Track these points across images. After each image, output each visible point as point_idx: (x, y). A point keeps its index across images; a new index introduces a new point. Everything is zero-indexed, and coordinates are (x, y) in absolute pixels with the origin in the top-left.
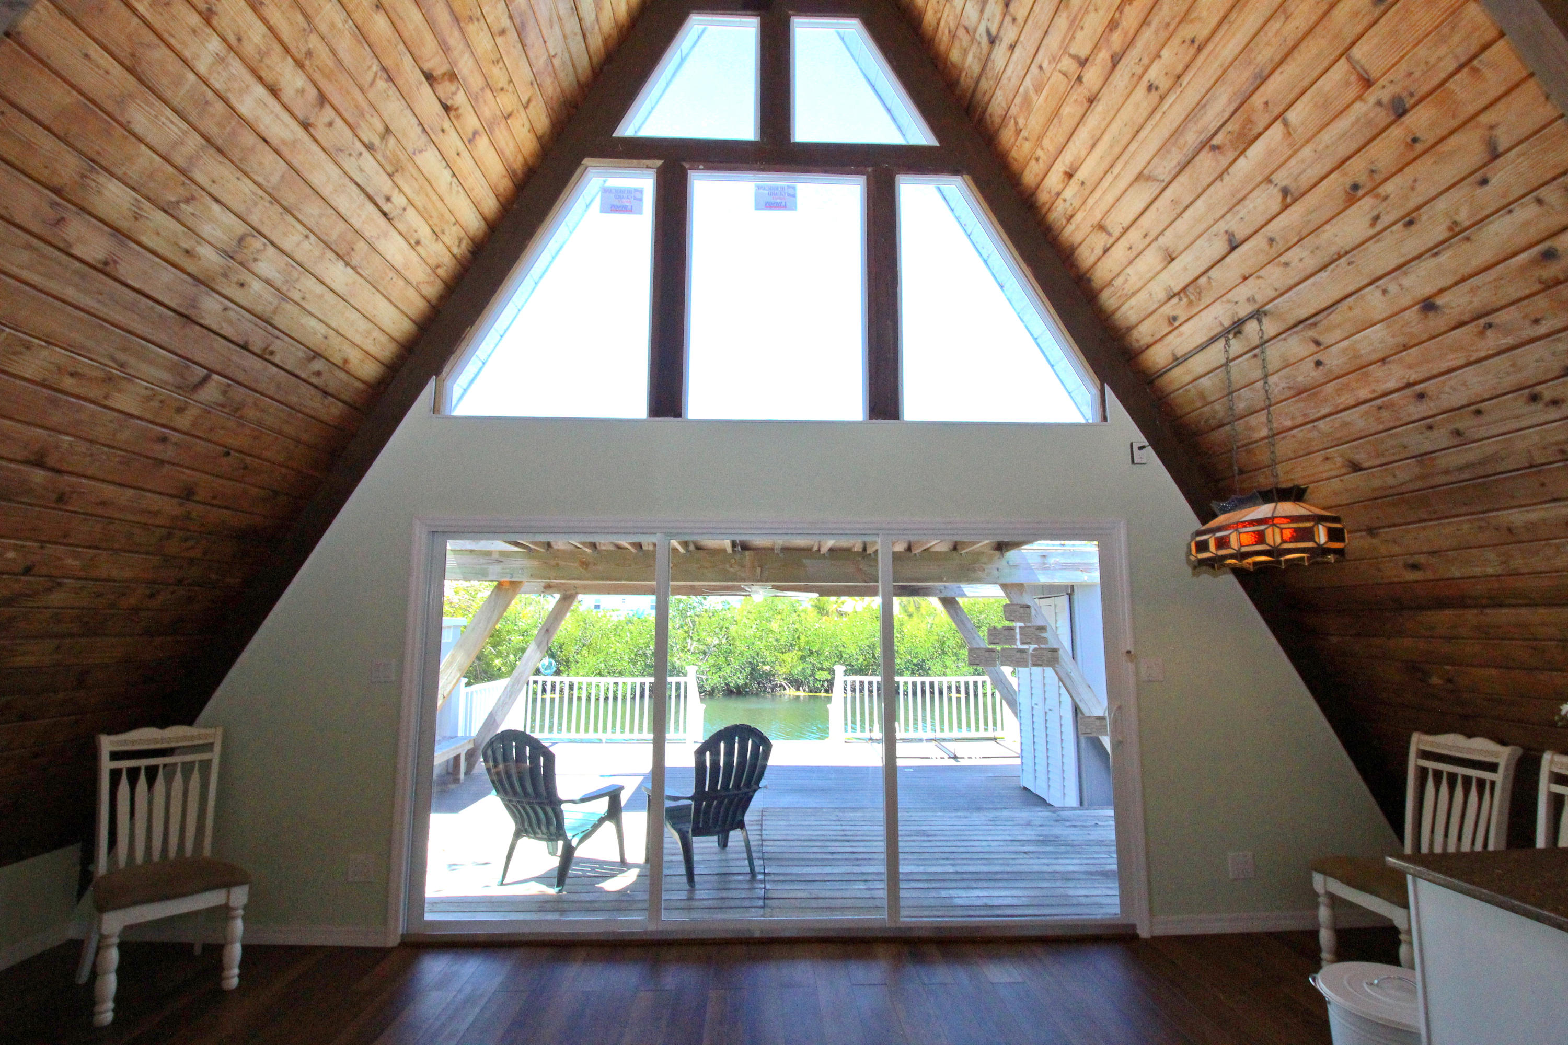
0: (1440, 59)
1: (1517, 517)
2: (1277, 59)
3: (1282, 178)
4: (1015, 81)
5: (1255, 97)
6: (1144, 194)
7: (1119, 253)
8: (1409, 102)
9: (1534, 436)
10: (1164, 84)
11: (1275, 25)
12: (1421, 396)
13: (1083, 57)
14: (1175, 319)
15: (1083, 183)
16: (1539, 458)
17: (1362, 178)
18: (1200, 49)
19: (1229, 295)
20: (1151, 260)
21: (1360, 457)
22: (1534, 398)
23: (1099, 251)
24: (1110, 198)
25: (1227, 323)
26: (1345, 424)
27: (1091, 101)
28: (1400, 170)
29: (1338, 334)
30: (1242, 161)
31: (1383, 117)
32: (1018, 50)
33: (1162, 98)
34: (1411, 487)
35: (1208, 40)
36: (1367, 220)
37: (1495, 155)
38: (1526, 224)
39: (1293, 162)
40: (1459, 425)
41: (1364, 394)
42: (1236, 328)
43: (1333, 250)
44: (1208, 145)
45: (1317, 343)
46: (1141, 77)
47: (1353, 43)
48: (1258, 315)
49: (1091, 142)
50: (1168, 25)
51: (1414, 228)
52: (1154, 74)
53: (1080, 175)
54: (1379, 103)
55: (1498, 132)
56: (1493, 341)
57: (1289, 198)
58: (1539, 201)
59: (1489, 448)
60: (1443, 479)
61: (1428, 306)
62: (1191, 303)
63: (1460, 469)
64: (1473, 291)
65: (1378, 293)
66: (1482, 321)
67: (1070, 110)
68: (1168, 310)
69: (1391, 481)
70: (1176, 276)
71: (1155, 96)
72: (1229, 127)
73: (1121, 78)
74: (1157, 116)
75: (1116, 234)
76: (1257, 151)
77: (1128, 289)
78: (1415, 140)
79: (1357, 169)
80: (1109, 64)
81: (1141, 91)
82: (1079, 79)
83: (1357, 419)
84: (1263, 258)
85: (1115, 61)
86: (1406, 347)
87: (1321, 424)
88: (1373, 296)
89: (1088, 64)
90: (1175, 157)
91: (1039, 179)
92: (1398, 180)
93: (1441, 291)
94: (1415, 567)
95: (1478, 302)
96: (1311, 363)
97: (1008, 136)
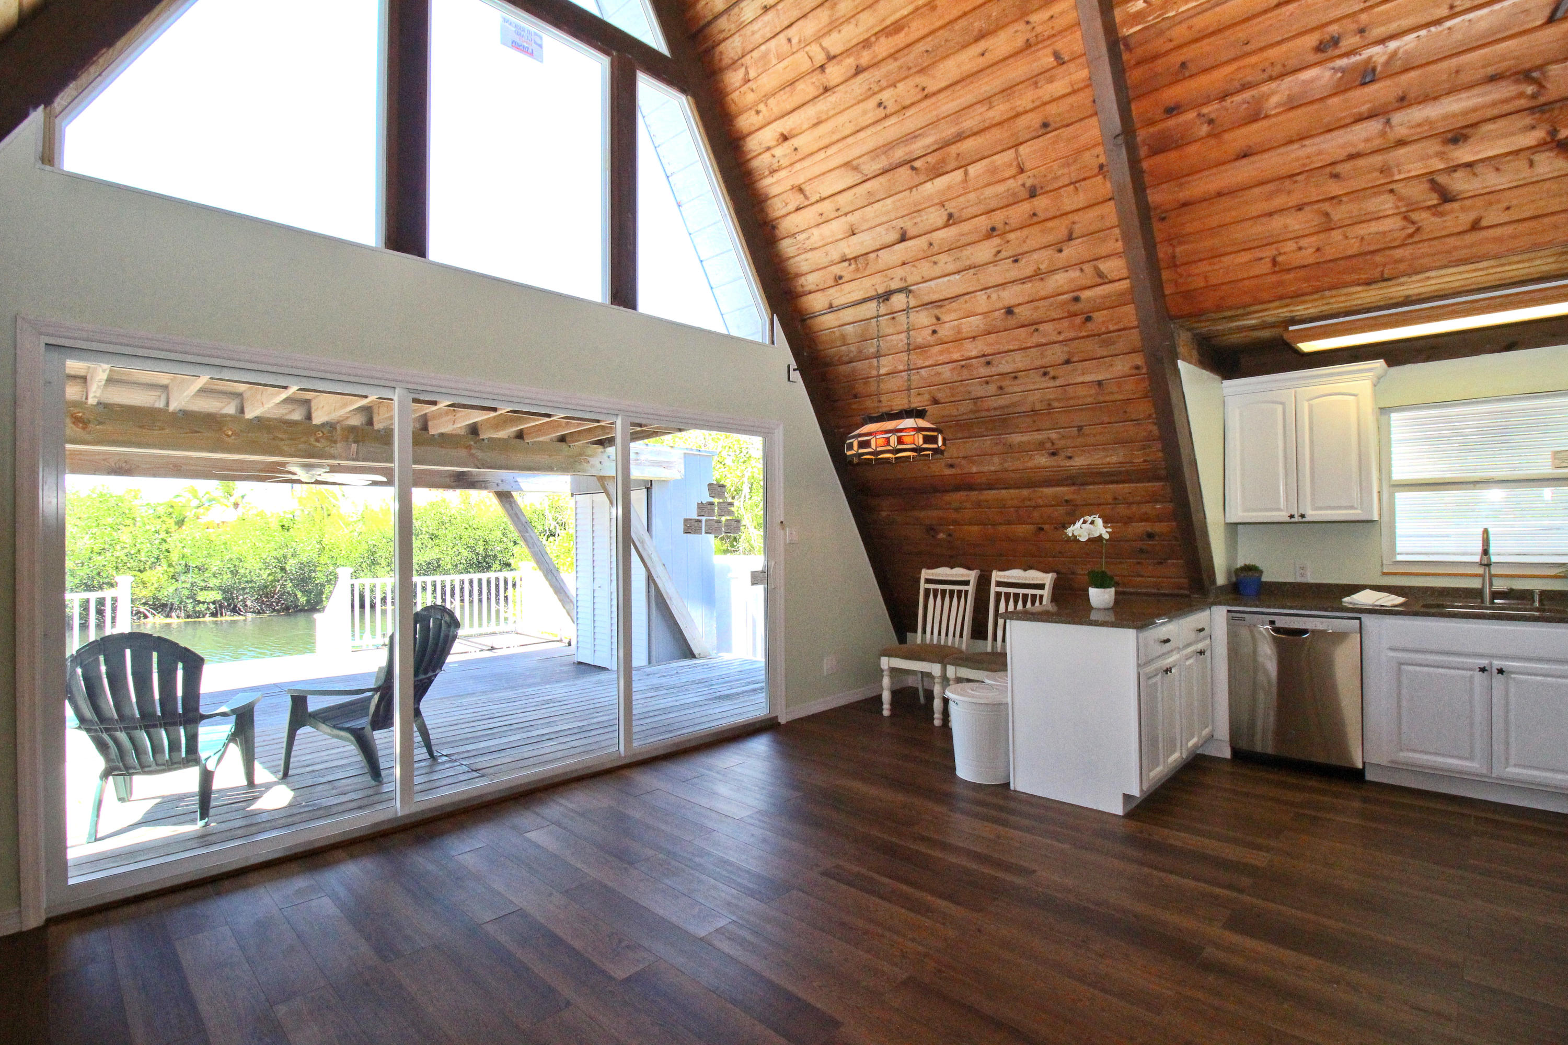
0: (1063, 175)
1: (1016, 438)
2: (975, 130)
3: (951, 207)
4: (758, 38)
5: (953, 147)
6: (850, 178)
7: (808, 216)
8: (1039, 191)
9: (1037, 395)
10: (892, 107)
11: (980, 109)
12: (988, 363)
13: (832, 53)
14: (841, 278)
15: (796, 149)
16: (1038, 406)
17: (999, 226)
18: (926, 97)
19: (889, 272)
20: (837, 227)
21: (940, 396)
22: (1045, 374)
23: (791, 207)
24: (817, 170)
25: (880, 291)
26: (939, 374)
27: (826, 90)
28: (1021, 228)
29: (953, 316)
30: (929, 185)
31: (1024, 194)
32: (770, 15)
33: (886, 117)
34: (965, 417)
35: (934, 94)
36: (994, 251)
37: (1070, 238)
38: (1072, 280)
39: (962, 199)
40: (1003, 384)
41: (956, 356)
42: (886, 296)
43: (968, 263)
44: (908, 162)
45: (938, 319)
46: (875, 94)
47: (1022, 143)
48: (906, 290)
49: (816, 121)
50: (909, 68)
51: (1016, 265)
52: (886, 96)
53: (795, 142)
54: (1023, 185)
55: (1076, 227)
56: (1036, 339)
57: (951, 220)
58: (1082, 270)
59: (1016, 398)
60: (984, 414)
61: (1009, 311)
62: (857, 270)
63: (995, 409)
64: (1037, 308)
65: (985, 297)
66: (1034, 327)
67: (806, 89)
68: (836, 270)
69: (955, 412)
70: (852, 247)
71: (881, 113)
72: (929, 158)
73: (858, 86)
74: (879, 127)
75: (813, 199)
76: (941, 182)
77: (808, 244)
78: (1034, 214)
79: (998, 218)
80: (853, 71)
81: (872, 102)
82: (822, 68)
83: (946, 373)
84: (921, 255)
85: (859, 71)
86: (990, 333)
87: (923, 371)
88: (981, 296)
89: (834, 61)
90: (882, 163)
91: (753, 128)
92: (1018, 233)
93: (1019, 304)
94: (952, 466)
95: (1036, 316)
96: (929, 331)
97: (733, 78)
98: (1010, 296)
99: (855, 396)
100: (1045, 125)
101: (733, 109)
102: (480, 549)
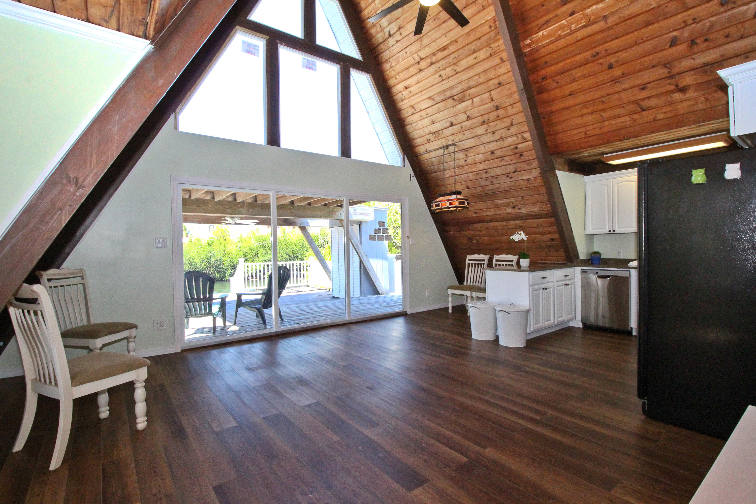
0: (507, 102)
1: (499, 202)
2: (475, 85)
3: (469, 113)
4: (395, 52)
5: (467, 91)
6: (431, 103)
7: (417, 116)
8: (499, 108)
9: (506, 184)
10: (444, 77)
11: (476, 78)
12: (486, 172)
13: (422, 58)
14: (430, 140)
15: (411, 92)
16: (506, 189)
17: (486, 120)
18: (456, 73)
19: (447, 138)
20: (427, 121)
21: (470, 185)
22: (508, 176)
23: (410, 113)
24: (419, 100)
25: (445, 145)
26: (468, 177)
27: (420, 70)
28: (494, 121)
29: (472, 154)
30: (460, 105)
31: (494, 109)
32: (399, 43)
33: (443, 80)
34: (479, 193)
35: (459, 72)
36: (485, 130)
37: (512, 125)
38: (514, 141)
39: (472, 111)
40: (493, 180)
41: (474, 170)
42: (447, 147)
43: (476, 134)
44: (452, 97)
45: (466, 155)
46: (438, 72)
47: (492, 90)
48: (454, 145)
49: (417, 82)
50: (450, 63)
51: (494, 135)
52: (442, 73)
53: (410, 89)
54: (494, 105)
55: (513, 121)
56: (503, 163)
57: (468, 118)
58: (517, 137)
59: (497, 186)
60: (487, 192)
61: (492, 152)
62: (435, 137)
63: (490, 190)
64: (502, 151)
65: (483, 147)
66: (502, 158)
67: (413, 70)
68: (428, 137)
69: (475, 191)
70: (434, 128)
71: (440, 79)
72: (459, 96)
73: (432, 69)
74: (440, 84)
75: (417, 111)
76: (464, 104)
77: (417, 127)
78: (498, 116)
79: (485, 118)
80: (430, 64)
81: (437, 75)
82: (419, 63)
83: (471, 176)
84: (458, 131)
85: (432, 64)
86: (486, 161)
87: (462, 176)
88: (482, 147)
89: (423, 60)
90: (442, 97)
91: (394, 84)
92: (493, 123)
93: (496, 150)
94: (476, 213)
95: (502, 154)
96: (464, 160)
97: (387, 66)
98: (493, 146)
99: (438, 186)
100: (499, 84)
101: (387, 77)
102: (291, 254)
